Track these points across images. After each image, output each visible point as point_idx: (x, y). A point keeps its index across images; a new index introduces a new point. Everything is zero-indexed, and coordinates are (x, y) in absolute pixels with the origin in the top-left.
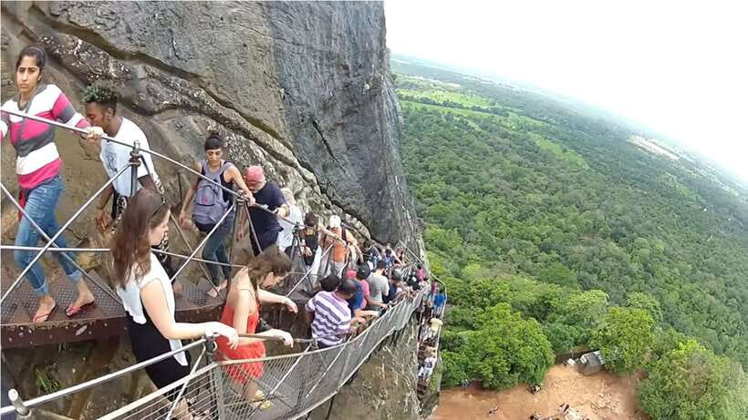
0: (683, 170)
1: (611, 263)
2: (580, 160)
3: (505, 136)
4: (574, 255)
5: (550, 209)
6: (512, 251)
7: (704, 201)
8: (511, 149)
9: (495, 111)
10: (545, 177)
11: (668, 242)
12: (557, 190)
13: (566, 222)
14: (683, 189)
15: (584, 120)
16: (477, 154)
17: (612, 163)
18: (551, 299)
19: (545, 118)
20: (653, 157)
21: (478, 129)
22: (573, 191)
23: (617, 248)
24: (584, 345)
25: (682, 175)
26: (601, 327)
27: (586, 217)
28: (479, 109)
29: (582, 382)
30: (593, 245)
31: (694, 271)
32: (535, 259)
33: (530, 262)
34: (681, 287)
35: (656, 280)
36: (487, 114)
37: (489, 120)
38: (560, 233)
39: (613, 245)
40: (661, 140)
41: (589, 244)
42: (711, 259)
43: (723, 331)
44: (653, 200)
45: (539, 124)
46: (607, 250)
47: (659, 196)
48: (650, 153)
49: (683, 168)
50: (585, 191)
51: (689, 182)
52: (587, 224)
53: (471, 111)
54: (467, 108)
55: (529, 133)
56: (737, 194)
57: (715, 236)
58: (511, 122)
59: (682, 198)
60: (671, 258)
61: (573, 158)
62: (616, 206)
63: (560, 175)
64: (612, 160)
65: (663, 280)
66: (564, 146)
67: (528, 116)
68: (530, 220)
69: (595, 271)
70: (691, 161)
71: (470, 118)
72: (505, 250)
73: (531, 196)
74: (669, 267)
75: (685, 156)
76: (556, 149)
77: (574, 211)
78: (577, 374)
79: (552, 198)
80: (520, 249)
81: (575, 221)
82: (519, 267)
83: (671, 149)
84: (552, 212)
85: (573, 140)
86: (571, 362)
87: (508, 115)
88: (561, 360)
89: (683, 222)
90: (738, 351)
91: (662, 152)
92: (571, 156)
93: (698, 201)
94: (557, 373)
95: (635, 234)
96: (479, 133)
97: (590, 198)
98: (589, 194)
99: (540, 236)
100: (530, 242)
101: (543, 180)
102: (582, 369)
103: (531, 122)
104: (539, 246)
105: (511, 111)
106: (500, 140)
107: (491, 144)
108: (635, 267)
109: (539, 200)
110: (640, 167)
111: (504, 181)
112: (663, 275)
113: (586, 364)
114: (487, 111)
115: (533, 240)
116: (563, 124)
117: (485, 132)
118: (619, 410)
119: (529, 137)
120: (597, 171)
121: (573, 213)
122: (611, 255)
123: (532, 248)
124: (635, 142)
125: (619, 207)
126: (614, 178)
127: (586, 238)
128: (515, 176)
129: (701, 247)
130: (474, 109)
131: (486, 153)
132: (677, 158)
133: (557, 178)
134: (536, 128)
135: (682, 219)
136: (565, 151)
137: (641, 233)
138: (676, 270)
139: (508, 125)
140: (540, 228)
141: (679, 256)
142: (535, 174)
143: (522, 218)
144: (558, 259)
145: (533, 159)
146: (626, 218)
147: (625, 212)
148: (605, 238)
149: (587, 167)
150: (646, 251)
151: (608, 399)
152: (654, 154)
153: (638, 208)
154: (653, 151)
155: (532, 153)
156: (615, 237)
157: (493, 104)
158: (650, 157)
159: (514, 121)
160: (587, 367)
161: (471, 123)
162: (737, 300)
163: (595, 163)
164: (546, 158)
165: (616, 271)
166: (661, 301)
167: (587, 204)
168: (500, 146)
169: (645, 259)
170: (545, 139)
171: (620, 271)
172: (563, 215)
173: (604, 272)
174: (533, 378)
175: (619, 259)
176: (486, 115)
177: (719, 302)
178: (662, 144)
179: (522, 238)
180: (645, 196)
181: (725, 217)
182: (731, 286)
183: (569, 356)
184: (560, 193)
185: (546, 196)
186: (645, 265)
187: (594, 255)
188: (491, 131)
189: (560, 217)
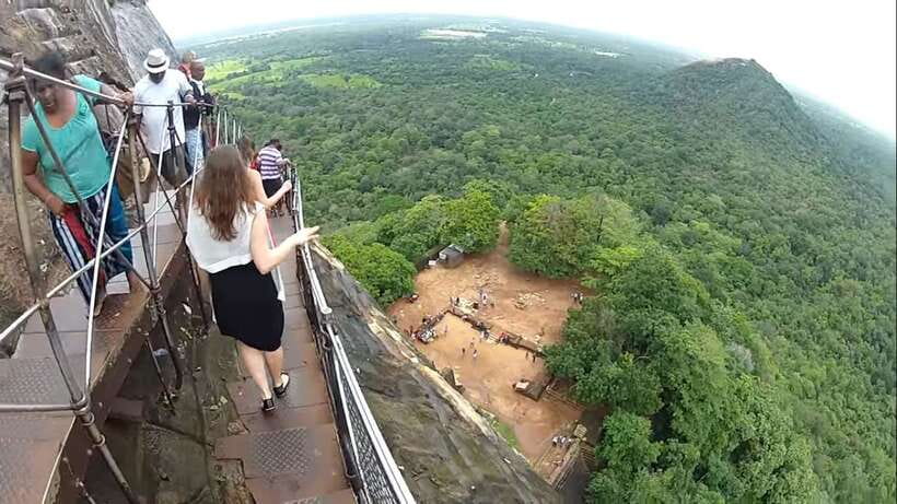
0: (495, 46)
1: (444, 170)
2: (368, 81)
3: (275, 91)
4: (400, 180)
5: (354, 147)
6: (333, 208)
7: (532, 67)
8: (286, 104)
9: (254, 70)
10: (336, 115)
11: (501, 124)
12: (354, 123)
13: (377, 152)
14: (503, 64)
15: (360, 37)
16: (251, 126)
17: (407, 69)
18: (391, 228)
19: (313, 52)
20: (455, 44)
21: (241, 98)
22: (372, 117)
23: (444, 153)
24: (436, 244)
25: (496, 51)
26: (443, 222)
27: (396, 137)
28: (236, 75)
29: (453, 274)
30: (416, 161)
31: (544, 140)
32: (360, 204)
33: (356, 210)
34: (536, 161)
35: (504, 166)
36: (247, 77)
37: (251, 83)
38: (374, 165)
39: (438, 151)
40: (458, 23)
41: (412, 162)
42: (561, 122)
43: (609, 183)
44: (468, 88)
45: (308, 61)
46: (435, 159)
47: (473, 82)
48: (449, 41)
49: (495, 42)
50: (386, 111)
51: (508, 55)
52: (400, 143)
53: (227, 81)
54: (222, 80)
55: (299, 76)
56: (574, 47)
57: (558, 97)
58: (275, 74)
59: (503, 74)
60: (511, 138)
61: (360, 82)
62: (427, 111)
63: (350, 107)
64: (406, 65)
65: (512, 163)
66: (345, 74)
67: (293, 58)
68: (337, 167)
69: (430, 186)
70: (504, 31)
71: (227, 90)
72: (325, 210)
73: (329, 142)
74: (515, 147)
75: (494, 30)
76: (335, 80)
77: (381, 137)
78: (444, 271)
79: (352, 133)
80: (339, 202)
81: (385, 147)
82: (348, 220)
83: (474, 28)
84: (356, 149)
85: (354, 63)
86: (431, 263)
87: (270, 68)
88: (422, 266)
89: (513, 98)
90: (638, 194)
91: (464, 34)
92: (358, 80)
93: (525, 70)
94: (424, 278)
95: (459, 131)
96: (244, 101)
97: (393, 116)
98: (391, 113)
99: (354, 178)
100: (347, 190)
101: (334, 119)
102: (446, 264)
103: (298, 64)
104: (358, 189)
105: (271, 61)
106: (269, 98)
107: (262, 108)
108: (472, 163)
109: (338, 142)
110: (441, 61)
111: (293, 141)
112: (510, 158)
113: (447, 259)
114: (245, 73)
115: (349, 186)
116: (335, 51)
117: (251, 98)
118: (502, 280)
119: (302, 81)
120: (392, 84)
121: (380, 141)
122: (442, 162)
123: (352, 194)
124: (429, 37)
125: (430, 111)
126: (413, 84)
127: (407, 158)
128: (301, 130)
129: (544, 114)
130: (229, 77)
131: (260, 121)
132: (484, 35)
133: (349, 111)
134: (305, 68)
135: (510, 94)
136: (347, 79)
137: (466, 127)
138: (523, 147)
139: (273, 77)
140: (350, 171)
141: (521, 133)
142: (323, 118)
143: (327, 170)
144: (385, 191)
145: (314, 103)
146: (444, 119)
147: (440, 114)
148: (426, 149)
149: (378, 85)
150: (479, 143)
151: (485, 276)
152: (454, 41)
153: (454, 104)
154: (452, 38)
155: (311, 97)
156: (439, 143)
157: (250, 63)
158: (451, 46)
159: (278, 70)
160: (450, 261)
161: (231, 95)
162: (612, 148)
163: (386, 76)
164: (328, 95)
165: (453, 175)
166: (518, 182)
167: (392, 124)
168: (273, 106)
169: (481, 150)
170: (321, 74)
171: (457, 173)
172: (370, 146)
173: (440, 182)
174: (405, 290)
175: (451, 163)
176: (245, 78)
177: (589, 158)
178: (462, 26)
179: (336, 189)
180: (457, 88)
181: (564, 74)
182: (598, 138)
183: (428, 259)
184: (358, 126)
185: (343, 136)
186: (485, 157)
187: (421, 171)
188: (257, 94)
189: (367, 150)
